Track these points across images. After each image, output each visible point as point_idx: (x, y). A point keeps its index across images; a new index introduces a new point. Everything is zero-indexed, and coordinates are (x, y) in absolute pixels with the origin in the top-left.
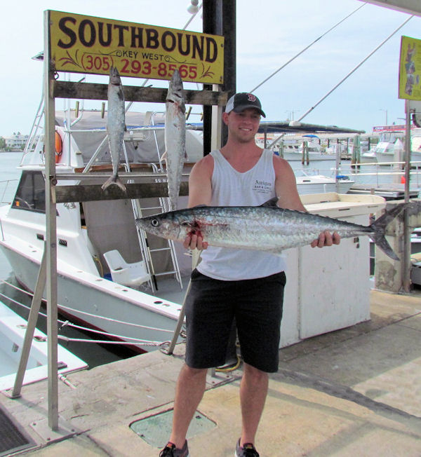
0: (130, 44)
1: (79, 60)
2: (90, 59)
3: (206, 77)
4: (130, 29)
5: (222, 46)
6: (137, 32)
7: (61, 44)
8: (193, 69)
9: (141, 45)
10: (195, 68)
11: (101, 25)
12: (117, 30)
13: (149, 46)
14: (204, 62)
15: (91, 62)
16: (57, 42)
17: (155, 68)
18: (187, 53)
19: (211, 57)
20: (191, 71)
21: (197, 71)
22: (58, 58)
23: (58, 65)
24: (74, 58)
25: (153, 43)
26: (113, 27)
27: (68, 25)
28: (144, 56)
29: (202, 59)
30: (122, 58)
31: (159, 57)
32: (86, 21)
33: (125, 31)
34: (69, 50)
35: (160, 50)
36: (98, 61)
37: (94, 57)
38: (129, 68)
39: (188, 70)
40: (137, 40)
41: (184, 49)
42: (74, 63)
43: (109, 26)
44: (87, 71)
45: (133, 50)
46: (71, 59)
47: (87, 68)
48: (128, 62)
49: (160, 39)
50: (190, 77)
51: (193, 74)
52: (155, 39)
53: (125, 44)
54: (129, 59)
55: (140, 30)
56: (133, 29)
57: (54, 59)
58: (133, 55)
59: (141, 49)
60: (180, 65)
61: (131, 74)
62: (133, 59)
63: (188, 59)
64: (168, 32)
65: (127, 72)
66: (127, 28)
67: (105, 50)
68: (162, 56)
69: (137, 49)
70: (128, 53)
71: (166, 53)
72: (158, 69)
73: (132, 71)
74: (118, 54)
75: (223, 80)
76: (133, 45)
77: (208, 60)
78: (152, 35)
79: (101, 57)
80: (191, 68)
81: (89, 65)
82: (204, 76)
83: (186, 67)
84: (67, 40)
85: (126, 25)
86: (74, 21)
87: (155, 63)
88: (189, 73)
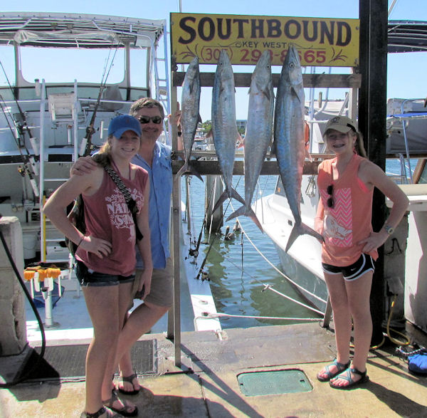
0: (250, 35)
1: (199, 53)
2: (209, 51)
3: (336, 61)
4: (250, 22)
5: (356, 28)
6: (257, 24)
7: (181, 41)
8: (321, 54)
9: (262, 35)
10: (324, 52)
11: (220, 21)
12: (237, 23)
13: (270, 35)
14: (334, 46)
15: (210, 54)
16: (178, 39)
17: (277, 55)
18: (314, 39)
19: (344, 40)
20: (318, 55)
21: (326, 55)
22: (179, 52)
23: (179, 58)
24: (194, 51)
25: (275, 33)
26: (232, 21)
27: (188, 23)
28: (265, 45)
29: (331, 42)
30: (242, 48)
31: (282, 45)
32: (206, 19)
33: (244, 24)
34: (189, 45)
35: (283, 38)
36: (217, 52)
37: (213, 49)
38: (249, 57)
39: (315, 55)
40: (257, 31)
41: (311, 36)
42: (194, 56)
43: (228, 21)
44: (207, 62)
45: (253, 40)
46: (191, 53)
47: (207, 59)
48: (247, 52)
49: (282, 28)
50: (317, 61)
51: (321, 59)
52: (277, 28)
53: (245, 35)
54: (249, 49)
55: (261, 22)
56: (253, 21)
57: (176, 54)
58: (254, 45)
59: (262, 39)
60: (306, 50)
61: (251, 62)
62: (254, 48)
63: (316, 45)
64: (292, 21)
65: (247, 60)
66: (247, 21)
67: (225, 42)
68: (284, 44)
69: (258, 39)
70: (247, 44)
71: (289, 40)
72: (280, 56)
73: (252, 60)
74: (238, 45)
75: (358, 63)
76: (253, 36)
77: (339, 43)
78: (274, 24)
79: (220, 49)
80: (318, 53)
81: (209, 57)
82: (335, 59)
83: (313, 52)
84: (187, 36)
85: (246, 18)
86: (193, 19)
87: (277, 51)
88: (316, 58)
